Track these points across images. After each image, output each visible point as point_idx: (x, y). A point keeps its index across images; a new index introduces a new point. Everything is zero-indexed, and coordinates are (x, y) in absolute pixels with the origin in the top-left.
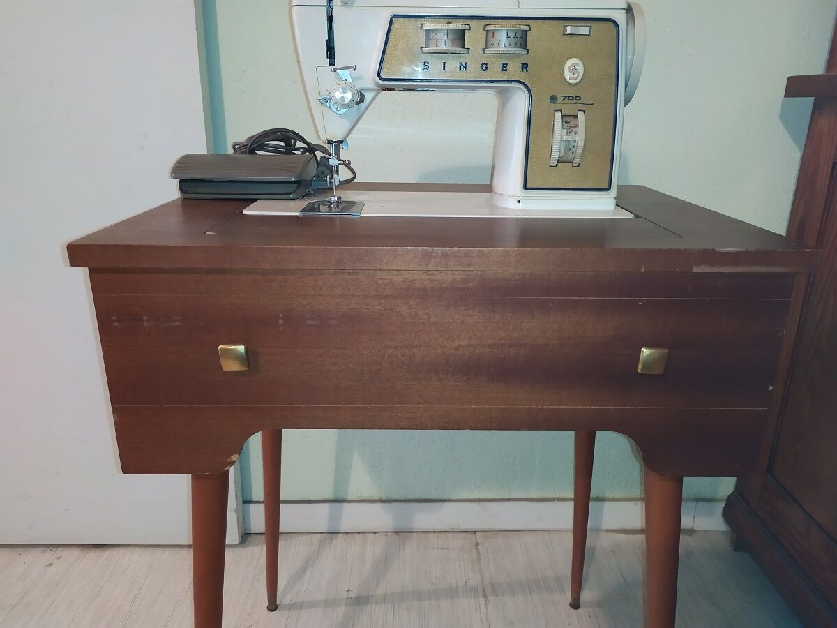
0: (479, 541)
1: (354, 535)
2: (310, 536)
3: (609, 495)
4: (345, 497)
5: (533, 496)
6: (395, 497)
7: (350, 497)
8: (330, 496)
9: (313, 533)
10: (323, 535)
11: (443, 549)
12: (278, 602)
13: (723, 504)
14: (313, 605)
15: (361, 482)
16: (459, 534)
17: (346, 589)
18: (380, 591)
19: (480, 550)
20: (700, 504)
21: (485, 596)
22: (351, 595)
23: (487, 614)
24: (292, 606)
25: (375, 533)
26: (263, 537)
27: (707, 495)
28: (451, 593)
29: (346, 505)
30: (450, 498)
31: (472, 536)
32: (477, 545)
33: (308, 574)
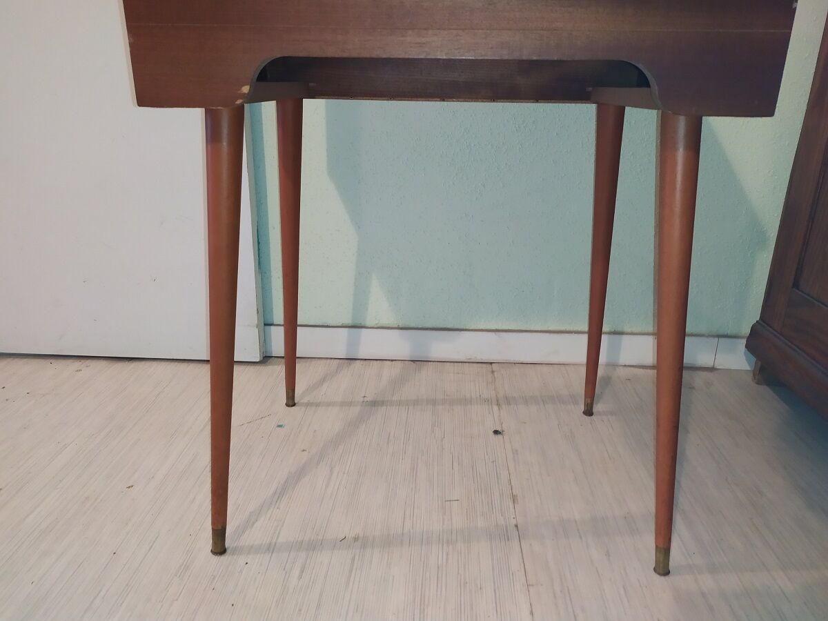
0: (494, 369)
1: (372, 362)
2: (329, 361)
3: (627, 329)
4: (363, 324)
5: (550, 329)
6: (412, 325)
7: (368, 324)
8: (349, 321)
9: (331, 358)
10: (341, 361)
11: (458, 373)
12: (296, 402)
13: (744, 341)
14: (329, 404)
15: (380, 309)
16: (475, 365)
17: (363, 395)
18: (395, 398)
19: (496, 376)
20: (722, 340)
21: (498, 405)
22: (366, 399)
23: (499, 416)
24: (309, 404)
25: (392, 360)
26: (283, 360)
27: (729, 332)
28: (466, 401)
29: (364, 330)
30: (467, 328)
31: (488, 366)
32: (493, 372)
33: (325, 385)
